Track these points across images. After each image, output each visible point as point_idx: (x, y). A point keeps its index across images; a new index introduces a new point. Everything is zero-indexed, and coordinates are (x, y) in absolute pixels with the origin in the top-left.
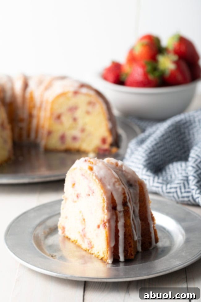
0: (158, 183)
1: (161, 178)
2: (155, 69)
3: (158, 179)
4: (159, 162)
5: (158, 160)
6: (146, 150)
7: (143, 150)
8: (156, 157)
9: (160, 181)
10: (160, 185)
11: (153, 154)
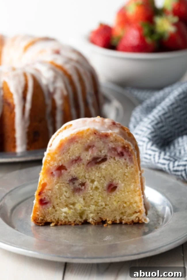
0: (164, 159)
1: (168, 154)
2: (152, 32)
3: (165, 154)
4: (166, 135)
5: (167, 132)
6: (153, 121)
7: (149, 121)
8: (163, 129)
9: (167, 157)
10: (167, 162)
11: (160, 125)
